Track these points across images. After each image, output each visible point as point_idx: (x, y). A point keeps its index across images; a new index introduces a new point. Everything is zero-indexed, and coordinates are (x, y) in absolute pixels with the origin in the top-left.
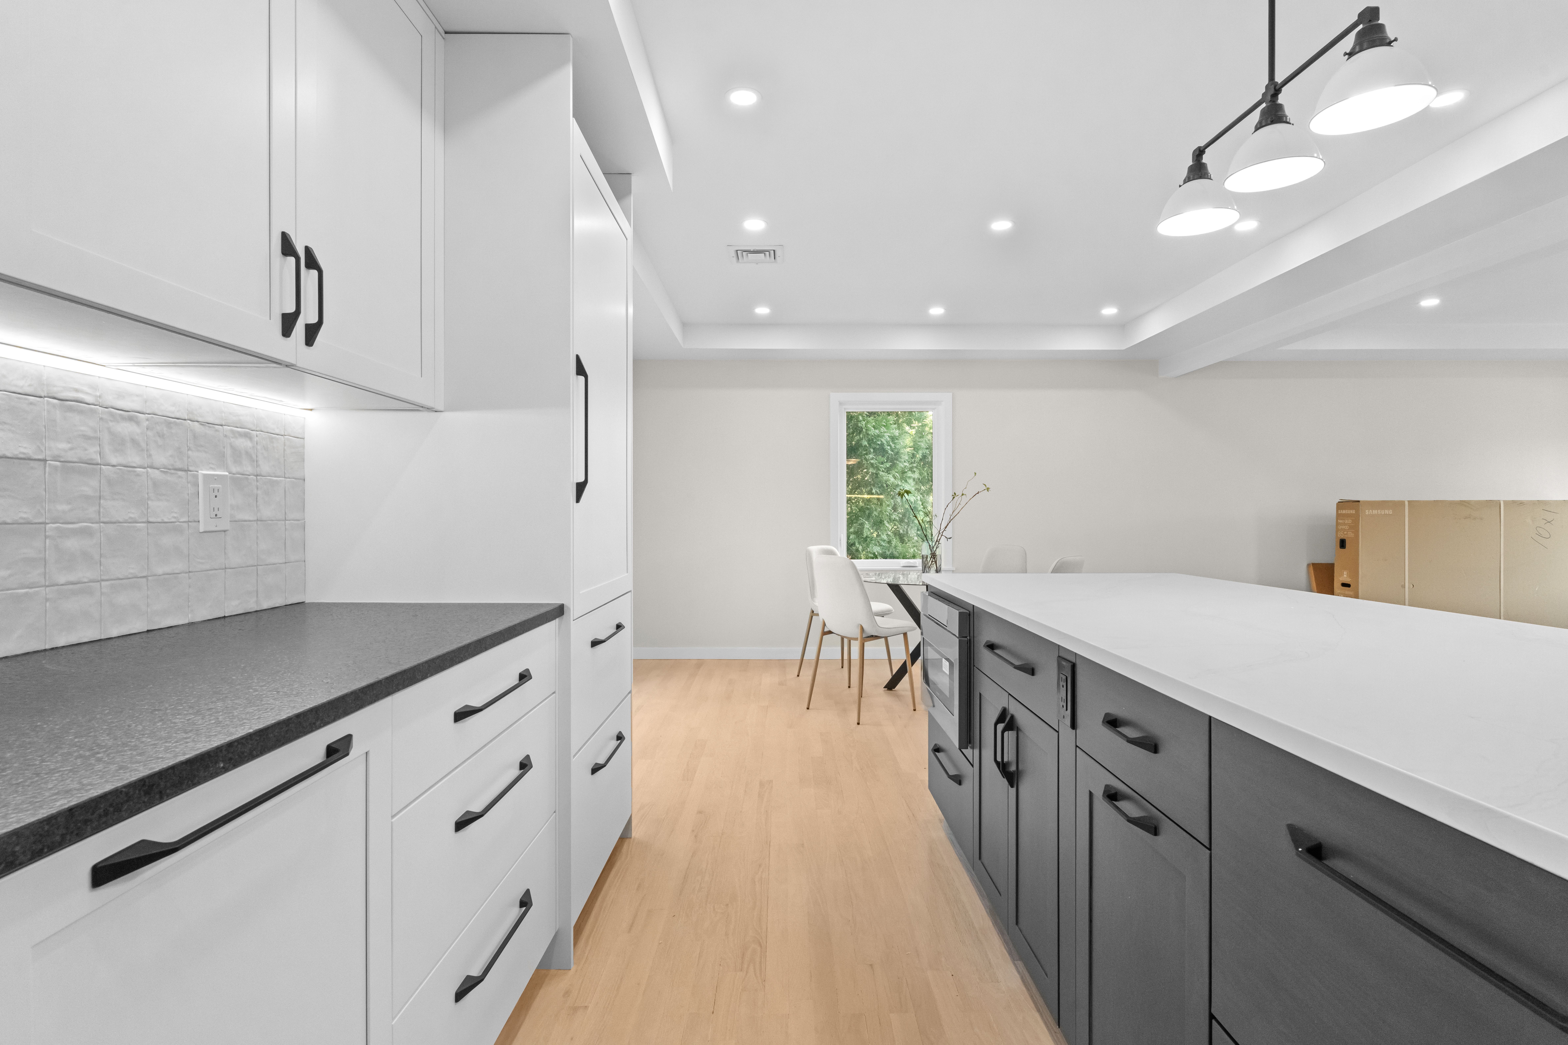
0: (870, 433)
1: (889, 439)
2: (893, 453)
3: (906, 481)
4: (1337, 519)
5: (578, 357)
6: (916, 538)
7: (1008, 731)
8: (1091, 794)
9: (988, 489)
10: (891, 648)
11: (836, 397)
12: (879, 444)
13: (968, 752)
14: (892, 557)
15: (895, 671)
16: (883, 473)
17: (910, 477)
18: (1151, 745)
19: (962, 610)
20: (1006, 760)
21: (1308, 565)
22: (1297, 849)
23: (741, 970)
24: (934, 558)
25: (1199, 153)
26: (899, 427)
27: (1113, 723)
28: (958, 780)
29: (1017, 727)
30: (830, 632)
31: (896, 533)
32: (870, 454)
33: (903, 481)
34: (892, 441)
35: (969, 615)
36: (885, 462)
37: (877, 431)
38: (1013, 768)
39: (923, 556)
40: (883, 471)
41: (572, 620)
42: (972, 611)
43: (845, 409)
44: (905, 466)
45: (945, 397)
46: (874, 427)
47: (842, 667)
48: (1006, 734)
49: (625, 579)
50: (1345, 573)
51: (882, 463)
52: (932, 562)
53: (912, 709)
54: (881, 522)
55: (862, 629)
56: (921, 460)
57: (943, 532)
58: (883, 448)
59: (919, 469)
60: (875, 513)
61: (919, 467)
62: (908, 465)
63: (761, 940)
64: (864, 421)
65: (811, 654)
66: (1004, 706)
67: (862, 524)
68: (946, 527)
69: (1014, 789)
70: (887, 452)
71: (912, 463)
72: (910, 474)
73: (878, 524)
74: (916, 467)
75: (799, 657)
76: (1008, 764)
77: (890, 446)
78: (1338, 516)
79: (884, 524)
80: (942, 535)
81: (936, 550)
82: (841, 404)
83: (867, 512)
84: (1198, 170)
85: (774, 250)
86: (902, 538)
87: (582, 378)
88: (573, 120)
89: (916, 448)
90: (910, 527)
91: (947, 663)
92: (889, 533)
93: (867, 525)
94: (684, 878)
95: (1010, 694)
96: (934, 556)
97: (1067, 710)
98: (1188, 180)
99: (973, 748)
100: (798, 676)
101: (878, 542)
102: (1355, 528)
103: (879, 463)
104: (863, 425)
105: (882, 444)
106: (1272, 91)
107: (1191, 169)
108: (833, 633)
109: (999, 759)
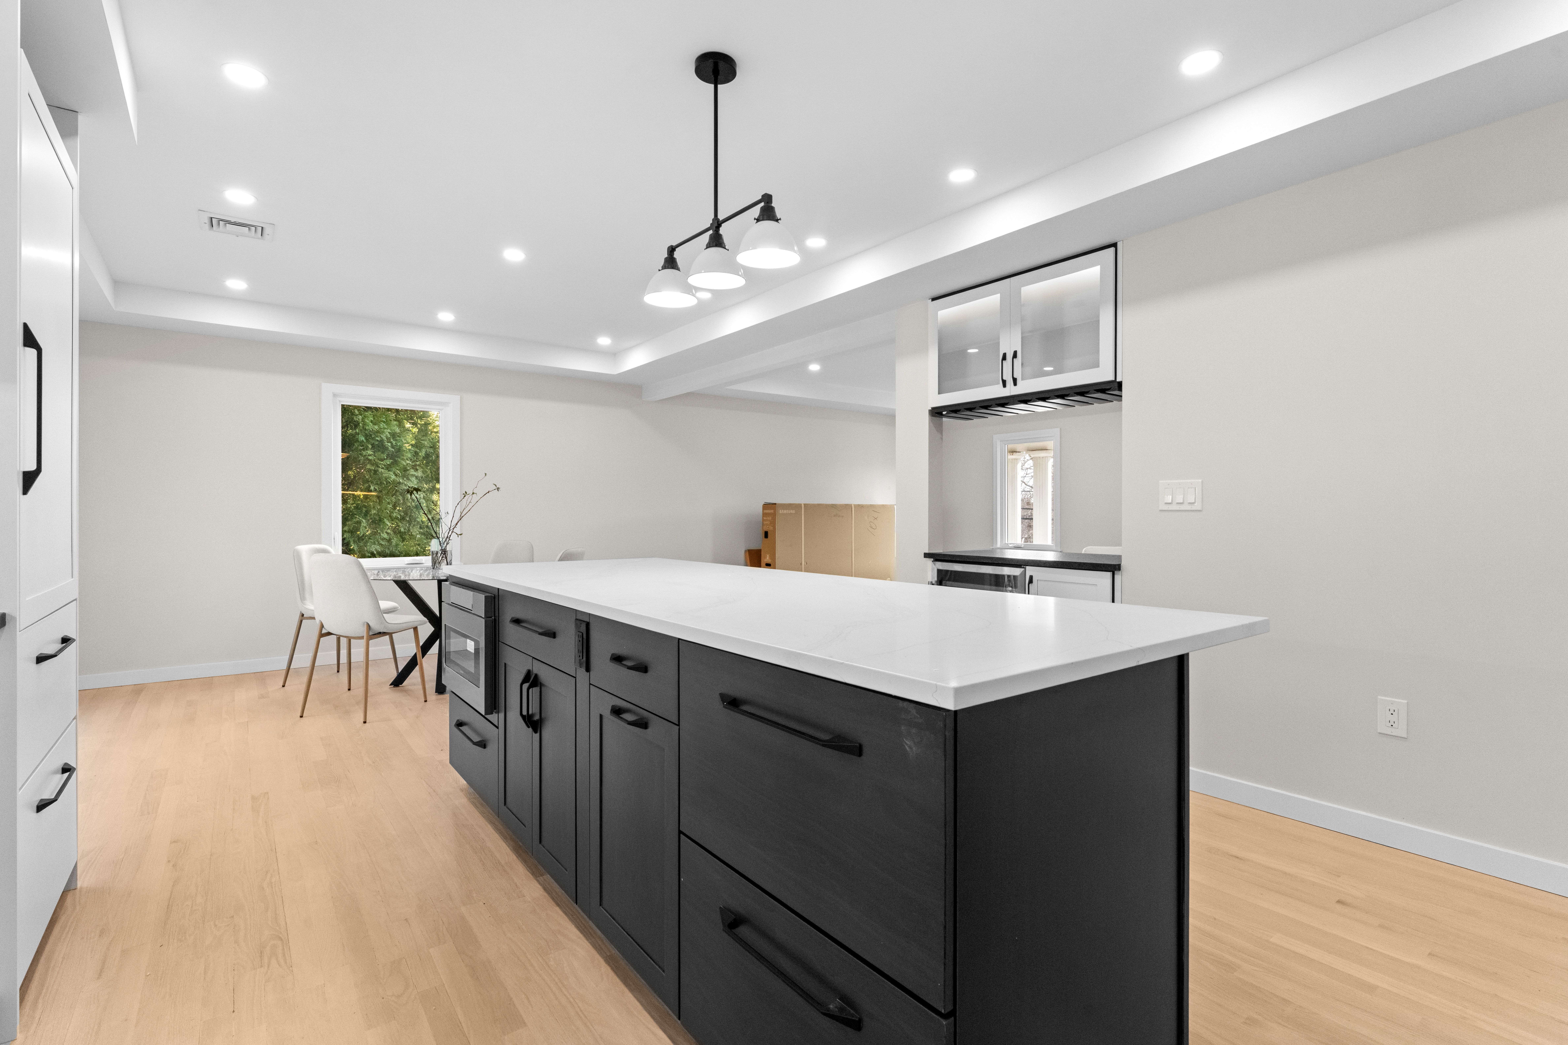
0: (367, 428)
1: (389, 436)
2: (393, 450)
3: (408, 479)
4: (763, 516)
5: (26, 326)
6: (418, 536)
7: (532, 687)
8: (601, 716)
9: (498, 489)
10: (396, 646)
11: (328, 388)
12: (378, 440)
13: (493, 717)
14: (392, 555)
15: (401, 668)
16: (382, 470)
17: (413, 475)
18: (643, 668)
19: (487, 594)
20: (530, 712)
21: (746, 551)
22: (724, 704)
23: (261, 966)
24: (445, 554)
25: (672, 250)
26: (400, 424)
27: (618, 659)
28: (483, 744)
29: (541, 683)
30: (329, 634)
31: (396, 531)
32: (367, 450)
33: (405, 479)
34: (393, 438)
35: (494, 598)
36: (384, 459)
37: (376, 427)
38: (537, 718)
39: (432, 552)
40: (383, 468)
41: (18, 630)
42: (497, 594)
43: (340, 401)
44: (407, 464)
45: (453, 400)
46: (372, 422)
47: (338, 672)
48: (531, 690)
49: (69, 586)
50: (768, 556)
51: (382, 460)
52: (442, 557)
53: (423, 700)
54: (381, 520)
55: (369, 627)
56: (424, 458)
57: (453, 529)
58: (383, 445)
59: (422, 468)
60: (373, 512)
61: (422, 466)
62: (410, 463)
63: (281, 936)
64: (361, 415)
65: (302, 660)
66: (529, 668)
67: (359, 523)
68: (457, 524)
69: (538, 734)
70: (387, 449)
71: (414, 461)
72: (412, 472)
73: (377, 522)
74: (419, 465)
75: (285, 667)
76: (532, 715)
77: (391, 442)
78: (764, 515)
79: (384, 522)
80: (453, 532)
81: (446, 546)
82: (335, 395)
83: (364, 509)
84: (671, 262)
85: (262, 227)
86: (402, 536)
87: (33, 352)
88: (21, 52)
89: (418, 446)
90: (412, 525)
91: (473, 643)
92: (389, 531)
93: (364, 523)
94: (168, 908)
95: (533, 658)
96: (444, 552)
97: (583, 658)
98: (664, 267)
99: (498, 712)
100: (283, 686)
101: (378, 541)
102: (773, 523)
103: (378, 459)
104: (359, 419)
105: (382, 441)
106: (716, 225)
107: (666, 260)
108: (332, 634)
109: (525, 713)
